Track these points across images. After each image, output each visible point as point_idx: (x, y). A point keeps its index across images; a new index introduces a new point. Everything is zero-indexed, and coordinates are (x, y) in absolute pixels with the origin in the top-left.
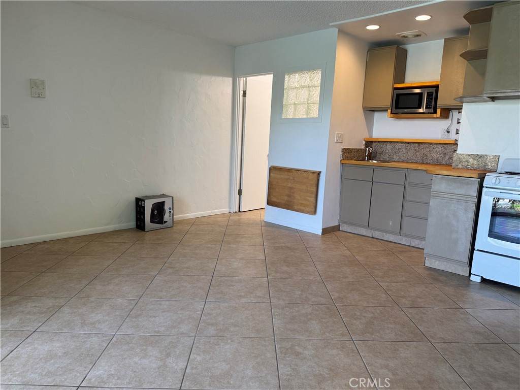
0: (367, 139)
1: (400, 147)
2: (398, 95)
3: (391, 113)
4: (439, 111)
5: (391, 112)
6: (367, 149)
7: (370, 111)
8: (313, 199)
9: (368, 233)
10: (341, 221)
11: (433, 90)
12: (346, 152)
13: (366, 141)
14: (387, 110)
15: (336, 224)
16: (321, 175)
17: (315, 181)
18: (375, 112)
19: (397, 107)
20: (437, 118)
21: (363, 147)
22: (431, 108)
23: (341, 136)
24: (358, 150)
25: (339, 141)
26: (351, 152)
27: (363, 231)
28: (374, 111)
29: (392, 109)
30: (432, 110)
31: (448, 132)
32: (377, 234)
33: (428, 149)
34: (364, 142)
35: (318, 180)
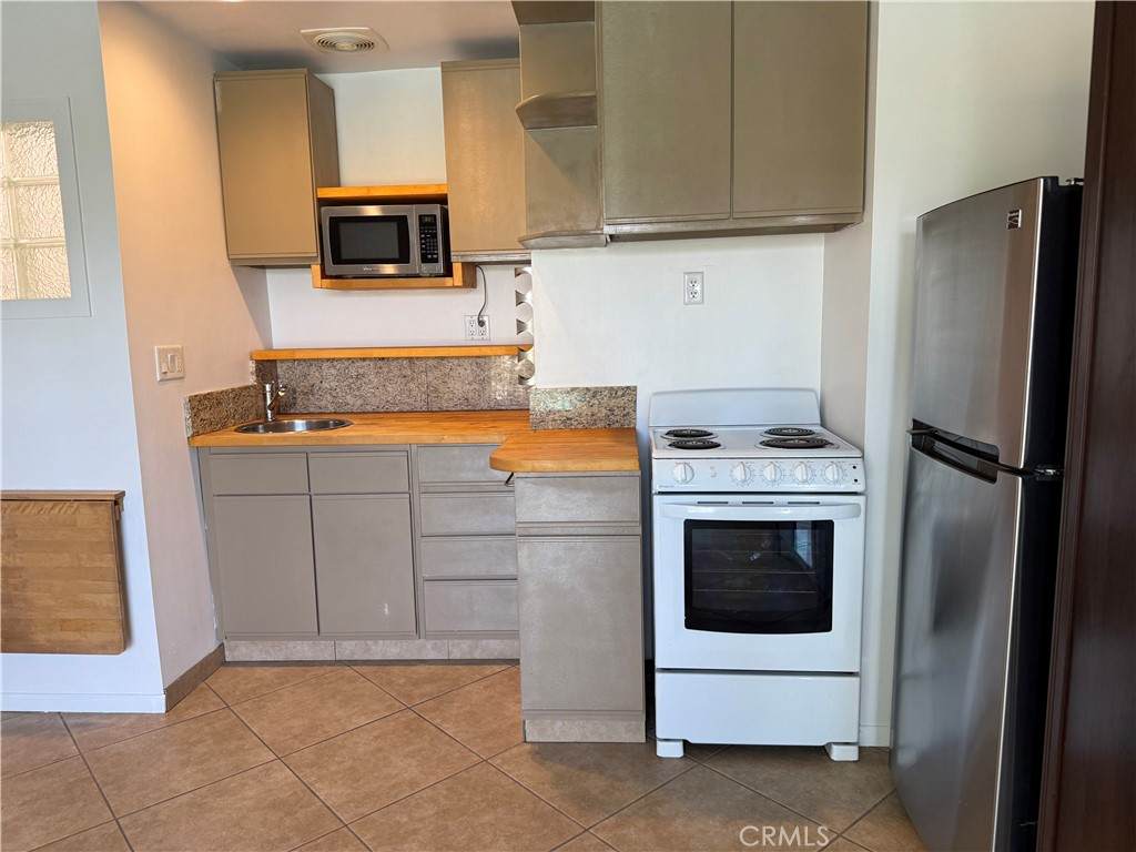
0: (259, 352)
1: (361, 371)
2: (336, 223)
3: (324, 276)
4: (457, 269)
5: (323, 271)
6: (268, 387)
7: (251, 267)
8: (109, 599)
9: (324, 651)
10: (225, 635)
11: (436, 210)
12: (199, 405)
13: (258, 362)
14: (309, 267)
15: (211, 647)
16: (126, 502)
17: (104, 533)
18: (267, 270)
19: (337, 260)
20: (454, 287)
21: (252, 380)
22: (436, 261)
23: (175, 356)
24: (238, 394)
25: (169, 375)
26: (219, 403)
27: (304, 650)
28: (263, 267)
29: (323, 265)
30: (440, 267)
31: (481, 323)
32: (349, 649)
33: (437, 373)
34: (252, 366)
35: (118, 525)
